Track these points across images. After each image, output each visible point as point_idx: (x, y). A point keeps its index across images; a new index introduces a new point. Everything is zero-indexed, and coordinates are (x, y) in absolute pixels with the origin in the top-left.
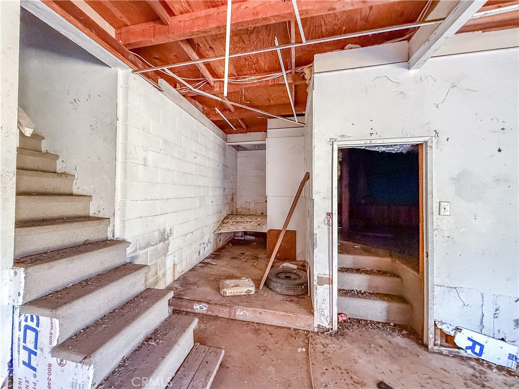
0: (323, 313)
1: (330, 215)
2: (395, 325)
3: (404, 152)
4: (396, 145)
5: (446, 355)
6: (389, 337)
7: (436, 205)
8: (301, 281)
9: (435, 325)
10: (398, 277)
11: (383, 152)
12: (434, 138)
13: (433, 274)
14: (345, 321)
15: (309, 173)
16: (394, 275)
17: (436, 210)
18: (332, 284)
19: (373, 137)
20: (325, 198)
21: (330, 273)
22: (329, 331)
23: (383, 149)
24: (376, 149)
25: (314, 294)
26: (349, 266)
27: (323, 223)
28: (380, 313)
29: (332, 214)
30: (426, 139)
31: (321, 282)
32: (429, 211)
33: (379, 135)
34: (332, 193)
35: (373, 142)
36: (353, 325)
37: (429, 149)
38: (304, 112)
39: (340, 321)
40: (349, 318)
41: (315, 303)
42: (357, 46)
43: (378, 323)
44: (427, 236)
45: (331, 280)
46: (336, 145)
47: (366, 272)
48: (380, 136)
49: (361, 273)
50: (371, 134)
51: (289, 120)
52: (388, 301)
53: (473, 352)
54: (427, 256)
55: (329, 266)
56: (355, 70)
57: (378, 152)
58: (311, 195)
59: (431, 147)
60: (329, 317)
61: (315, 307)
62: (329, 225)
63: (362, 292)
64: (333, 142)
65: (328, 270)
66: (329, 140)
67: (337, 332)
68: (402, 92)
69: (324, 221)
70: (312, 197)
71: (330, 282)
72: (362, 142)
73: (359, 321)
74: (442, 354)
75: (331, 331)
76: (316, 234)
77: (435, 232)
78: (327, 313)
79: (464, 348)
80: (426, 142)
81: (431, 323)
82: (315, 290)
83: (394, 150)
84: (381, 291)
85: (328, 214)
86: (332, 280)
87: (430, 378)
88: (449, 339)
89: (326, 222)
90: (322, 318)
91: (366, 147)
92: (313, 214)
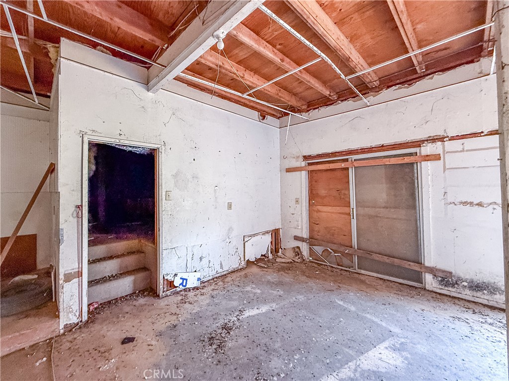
0: (71, 310)
1: (79, 207)
2: (139, 292)
3: (146, 153)
4: (140, 147)
5: (170, 295)
6: (135, 303)
7: (164, 193)
8: (43, 288)
9: (164, 278)
10: (143, 252)
11: (130, 152)
12: (163, 146)
13: (162, 242)
14: (96, 309)
15: (54, 164)
16: (140, 252)
17: (164, 197)
18: (82, 276)
19: (122, 137)
20: (73, 190)
21: (79, 266)
22: (78, 324)
23: (130, 149)
24: (125, 148)
25: (60, 294)
26: (102, 256)
27: (71, 217)
28: (129, 286)
29: (82, 206)
30: (159, 146)
31: (68, 278)
32: (160, 198)
33: (126, 136)
34: (82, 185)
35: (122, 141)
36: (105, 308)
37: (160, 153)
38: (48, 94)
39: (91, 310)
40: (101, 304)
41: (61, 303)
42: (108, 52)
43: (126, 296)
44: (159, 216)
45: (80, 272)
46: (86, 138)
47: (118, 257)
48: (127, 138)
49: (113, 258)
50: (120, 135)
51: (22, 95)
52: (134, 274)
53: (183, 286)
54: (159, 231)
55: (79, 259)
56: (106, 73)
57: (126, 151)
58: (56, 188)
59: (161, 152)
60: (78, 310)
61: (61, 308)
62: (78, 217)
63: (114, 275)
64: (83, 135)
65: (77, 264)
66: (79, 132)
67: (88, 321)
68: (143, 107)
69: (72, 214)
70: (58, 190)
71: (79, 274)
72: (113, 140)
73: (109, 302)
74: (168, 296)
75: (80, 324)
76: (62, 229)
77: (164, 212)
78: (76, 307)
79: (178, 285)
80: (158, 148)
81: (161, 277)
82: (60, 290)
83: (138, 151)
84: (130, 269)
85: (78, 207)
86: (82, 273)
87: (159, 315)
88: (171, 284)
89: (75, 215)
90: (70, 315)
91: (116, 145)
92: (59, 209)
